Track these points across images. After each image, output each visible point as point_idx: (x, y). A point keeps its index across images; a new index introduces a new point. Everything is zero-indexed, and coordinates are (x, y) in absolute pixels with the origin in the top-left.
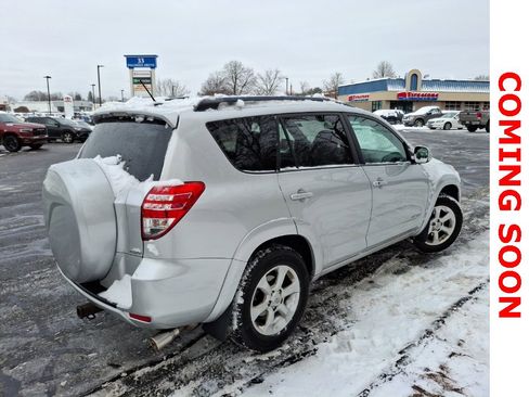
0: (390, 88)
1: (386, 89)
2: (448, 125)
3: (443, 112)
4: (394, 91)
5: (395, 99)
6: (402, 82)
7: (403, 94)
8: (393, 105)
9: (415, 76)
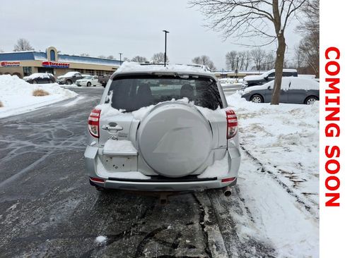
0: (36, 58)
1: (34, 59)
2: (89, 84)
3: (82, 75)
4: (39, 61)
5: (41, 66)
6: (45, 55)
7: (46, 63)
8: (40, 70)
9: (53, 51)
